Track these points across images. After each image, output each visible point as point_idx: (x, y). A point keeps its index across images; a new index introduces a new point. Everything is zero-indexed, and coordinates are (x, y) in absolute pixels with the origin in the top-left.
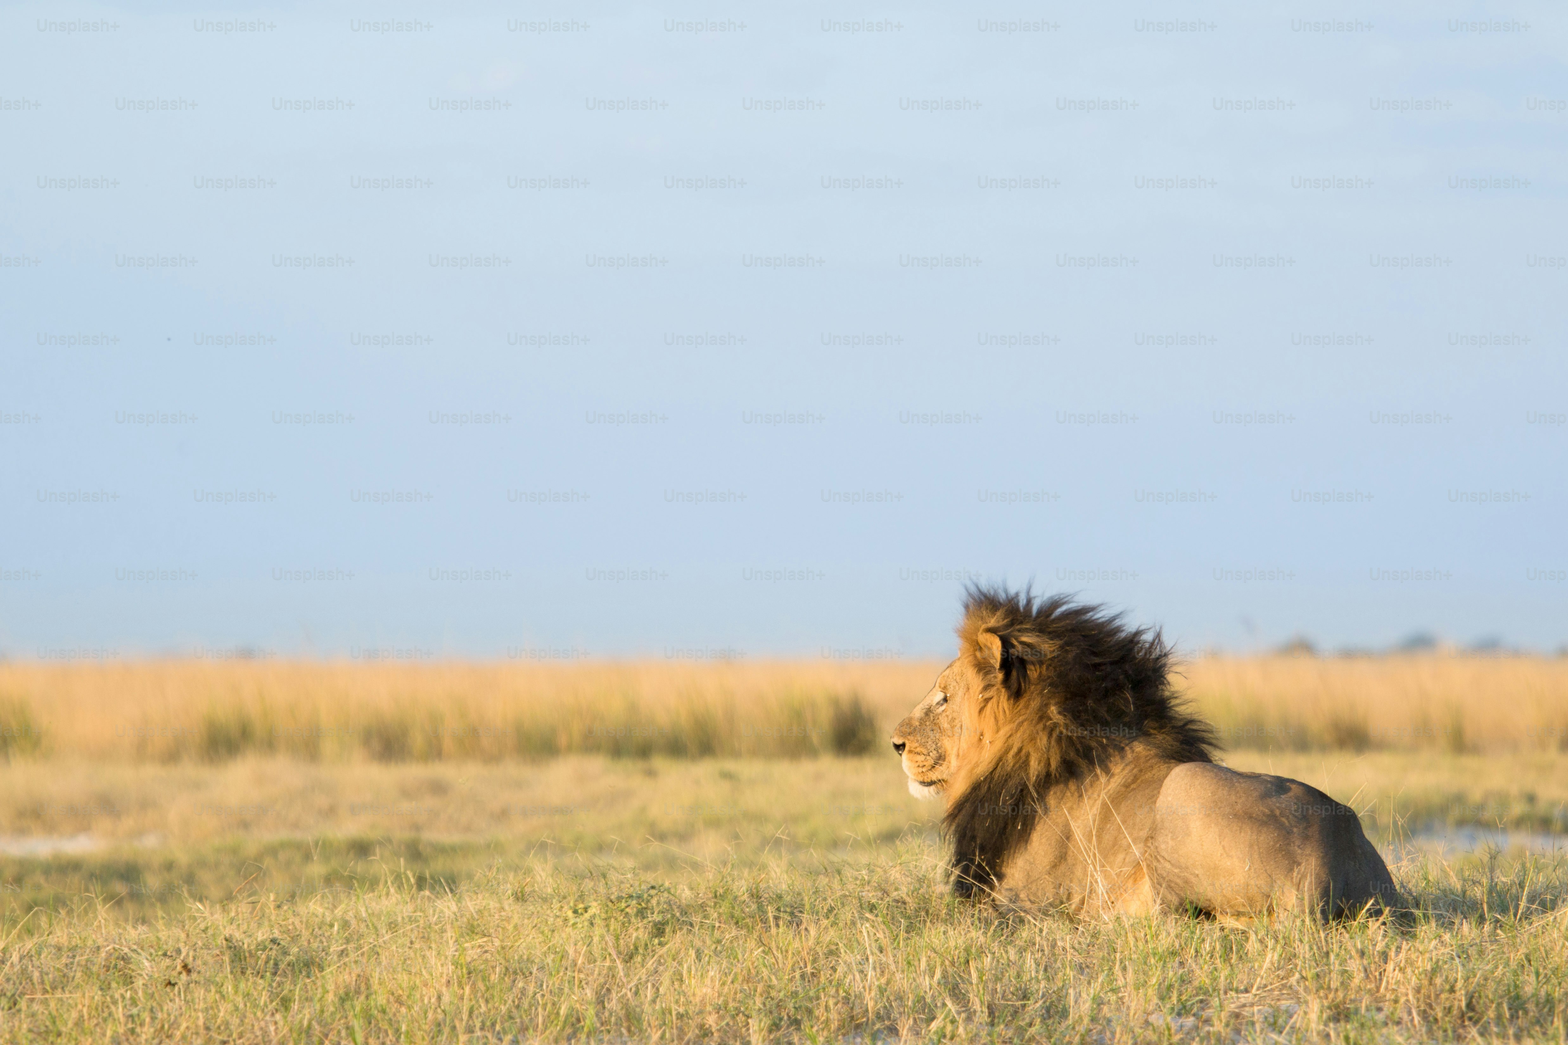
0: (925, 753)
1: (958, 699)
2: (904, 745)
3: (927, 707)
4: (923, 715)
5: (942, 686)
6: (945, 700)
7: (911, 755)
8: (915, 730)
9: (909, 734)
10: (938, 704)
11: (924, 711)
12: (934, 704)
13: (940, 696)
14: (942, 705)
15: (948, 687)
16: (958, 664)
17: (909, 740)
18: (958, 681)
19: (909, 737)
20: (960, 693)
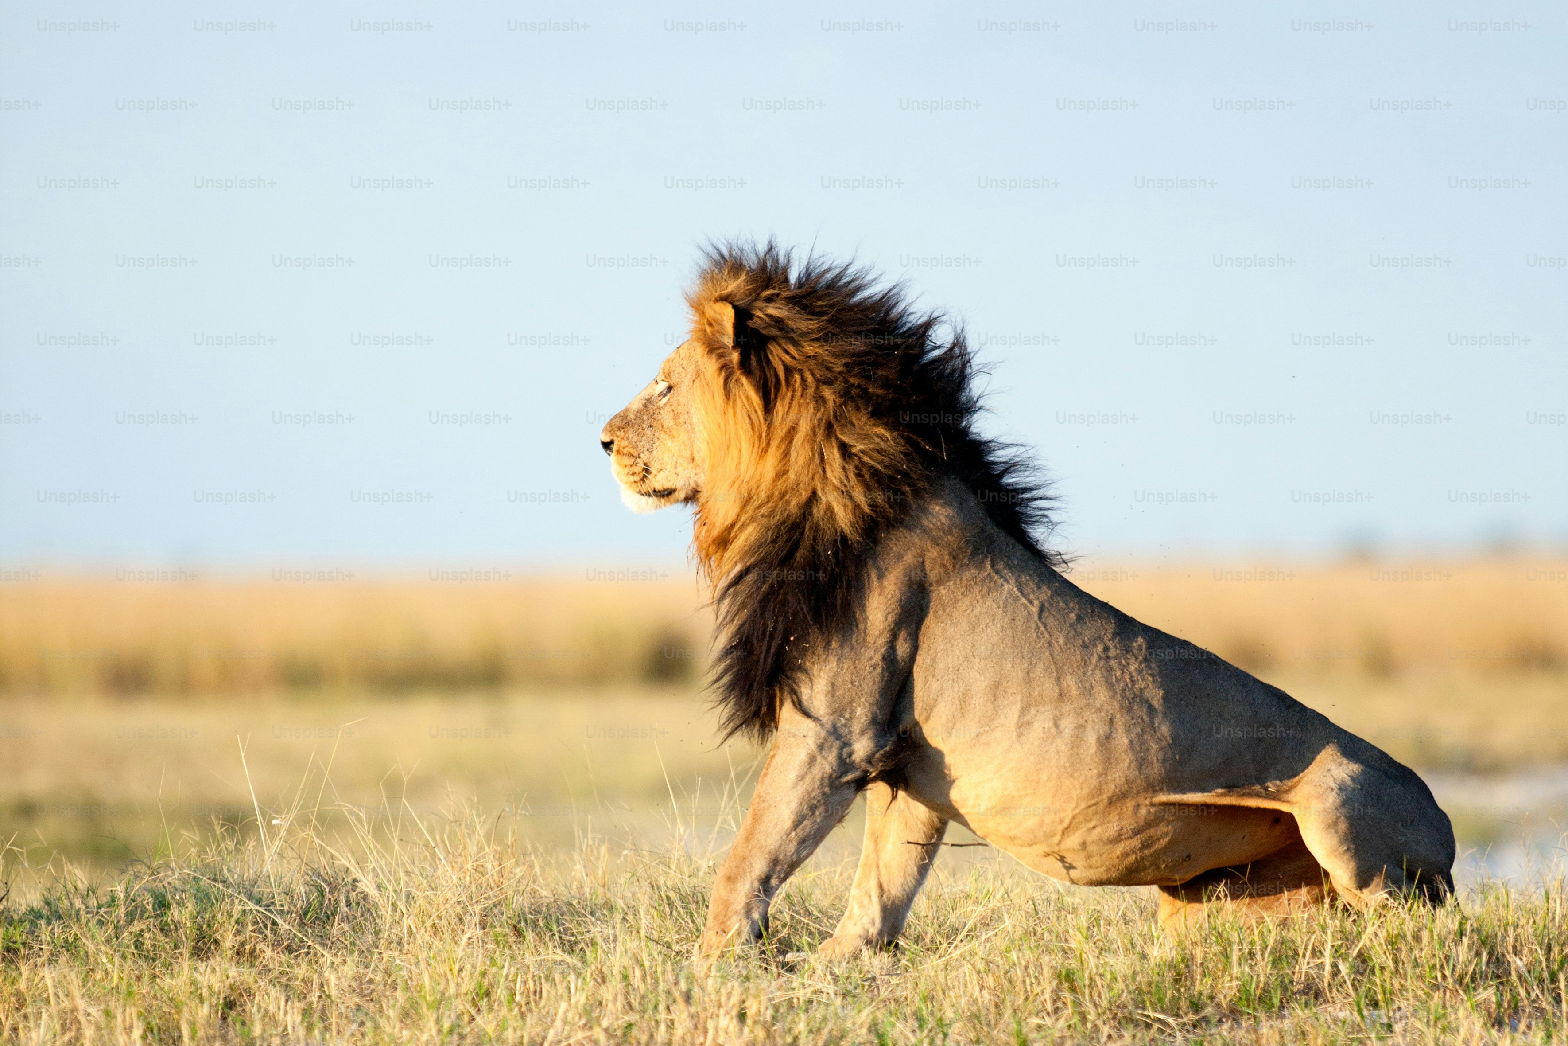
0: (636, 454)
1: (684, 388)
2: (612, 442)
3: (647, 397)
4: (641, 407)
5: (666, 372)
6: (670, 388)
7: (620, 457)
8: (628, 424)
9: (619, 428)
10: (659, 395)
11: (644, 402)
12: (656, 395)
13: (663, 386)
14: (665, 395)
15: (672, 374)
16: (685, 346)
17: (618, 437)
18: (684, 365)
19: (618, 433)
20: (687, 381)
